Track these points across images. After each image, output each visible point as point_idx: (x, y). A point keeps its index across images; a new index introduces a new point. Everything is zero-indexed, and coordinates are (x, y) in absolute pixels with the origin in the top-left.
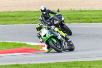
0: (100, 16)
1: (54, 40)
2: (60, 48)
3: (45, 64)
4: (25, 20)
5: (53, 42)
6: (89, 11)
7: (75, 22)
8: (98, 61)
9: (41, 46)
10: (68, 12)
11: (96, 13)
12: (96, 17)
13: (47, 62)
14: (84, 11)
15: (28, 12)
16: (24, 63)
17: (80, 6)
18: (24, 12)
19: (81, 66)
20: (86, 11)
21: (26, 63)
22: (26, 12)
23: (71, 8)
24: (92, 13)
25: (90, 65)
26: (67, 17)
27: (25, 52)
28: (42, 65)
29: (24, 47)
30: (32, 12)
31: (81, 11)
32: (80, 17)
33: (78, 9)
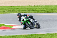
0: (46, 9)
1: (28, 22)
2: (32, 27)
3: (15, 36)
4: (3, 11)
5: (28, 23)
6: (39, 6)
7: (32, 12)
8: (45, 34)
9: (13, 26)
10: (28, 7)
11: (43, 8)
12: (44, 9)
13: (16, 35)
14: (36, 6)
15: (5, 7)
16: (3, 35)
17: (34, 4)
18: (3, 7)
19: (35, 37)
20: (37, 6)
21: (4, 35)
22: (4, 7)
23: (29, 4)
24: (41, 7)
25: (40, 37)
26: (27, 9)
27: (4, 29)
28: (13, 36)
29: (3, 26)
30: (7, 6)
31: (35, 6)
32: (34, 10)
33: (33, 5)
